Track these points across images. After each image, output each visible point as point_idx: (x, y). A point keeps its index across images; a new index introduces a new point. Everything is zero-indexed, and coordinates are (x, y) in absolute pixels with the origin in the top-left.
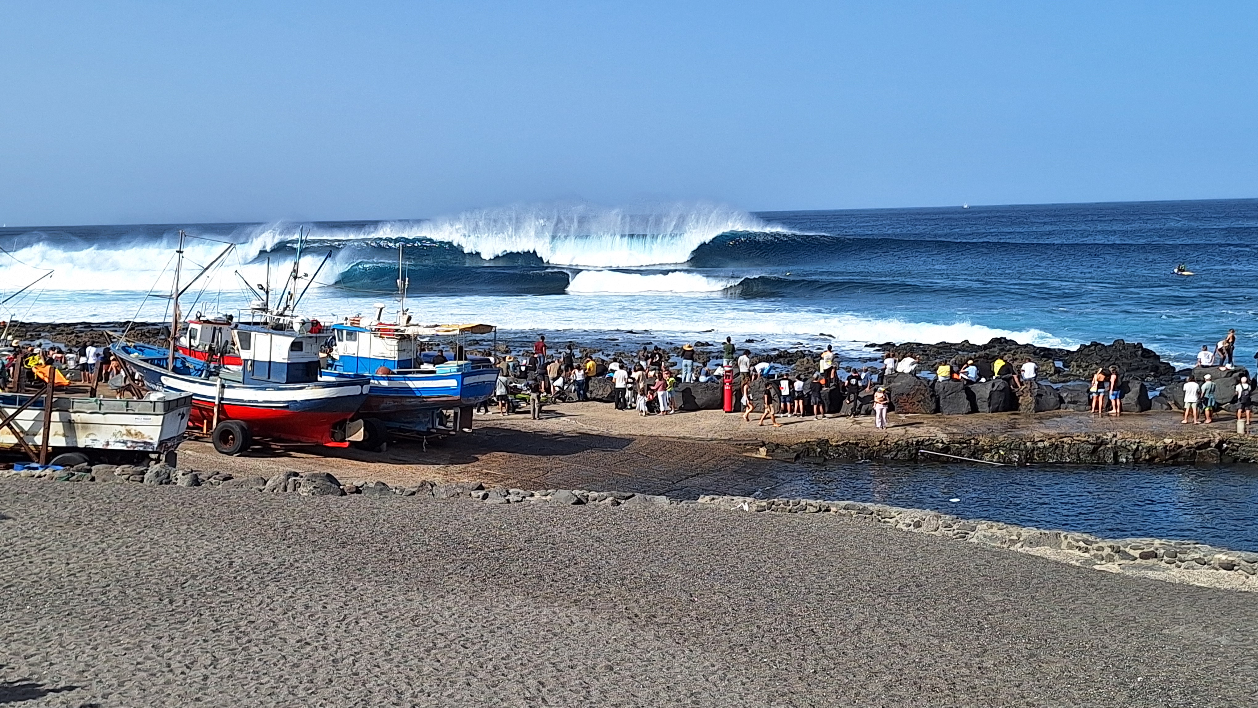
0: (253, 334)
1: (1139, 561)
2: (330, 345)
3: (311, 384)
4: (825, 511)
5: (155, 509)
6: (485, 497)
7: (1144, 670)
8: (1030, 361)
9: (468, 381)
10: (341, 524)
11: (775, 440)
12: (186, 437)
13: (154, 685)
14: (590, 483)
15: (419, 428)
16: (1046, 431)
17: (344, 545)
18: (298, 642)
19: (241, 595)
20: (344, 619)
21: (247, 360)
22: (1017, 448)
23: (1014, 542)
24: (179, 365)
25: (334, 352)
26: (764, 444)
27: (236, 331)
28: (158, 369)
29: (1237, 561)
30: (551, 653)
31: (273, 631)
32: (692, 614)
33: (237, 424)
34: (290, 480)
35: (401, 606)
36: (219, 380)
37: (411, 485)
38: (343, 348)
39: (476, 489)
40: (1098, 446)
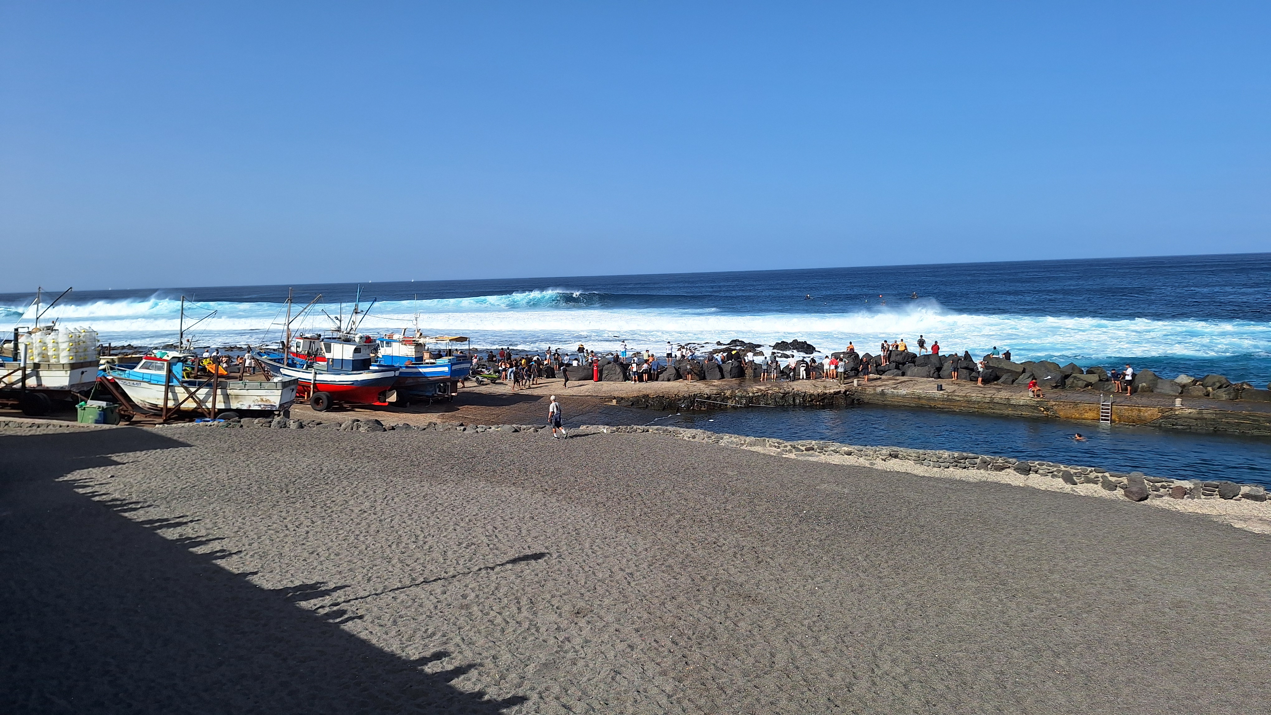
0: (332, 344)
1: (805, 452)
2: (376, 350)
3: (366, 371)
4: (646, 431)
5: (278, 442)
6: (464, 430)
7: (807, 508)
9: (454, 367)
10: (384, 446)
11: (620, 396)
12: (295, 402)
13: (278, 537)
14: (522, 421)
15: (427, 394)
17: (385, 458)
18: (360, 511)
19: (328, 487)
20: (385, 498)
21: (330, 359)
22: (745, 397)
23: (742, 444)
24: (290, 362)
25: (378, 353)
26: (615, 398)
27: (322, 343)
28: (278, 365)
29: (853, 450)
30: (500, 511)
31: (346, 506)
32: (576, 488)
34: (354, 424)
35: (418, 490)
36: (314, 370)
37: (423, 425)
38: (383, 351)
39: (460, 426)
40: (785, 394)
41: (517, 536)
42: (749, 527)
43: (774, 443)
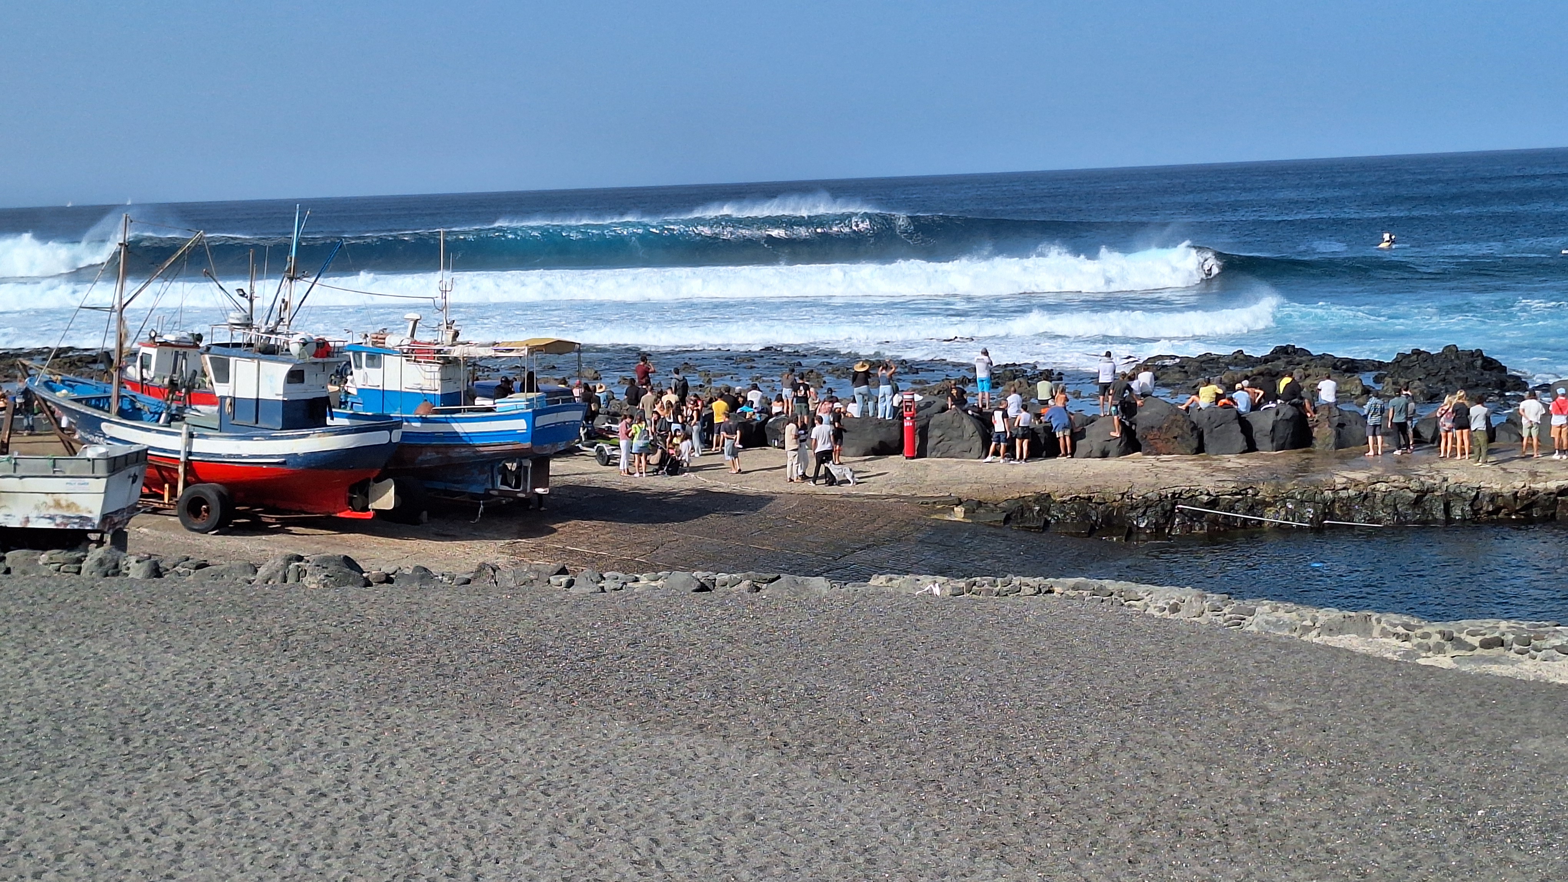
0: (232, 360)
1: (1479, 651)
2: (342, 375)
3: (318, 430)
4: (1046, 592)
5: (99, 611)
6: (570, 584)
7: (1486, 800)
8: (1329, 378)
9: (541, 421)
10: (366, 626)
11: (976, 497)
12: (139, 509)
13: (106, 858)
14: (716, 562)
15: (473, 490)
16: (1352, 475)
17: (371, 656)
18: (310, 792)
19: (227, 730)
20: (374, 759)
21: (225, 398)
22: (1312, 500)
23: (1307, 630)
24: (127, 406)
25: (349, 384)
26: (960, 503)
27: (207, 357)
28: (97, 414)
30: (668, 798)
31: (274, 778)
32: (863, 740)
33: (213, 489)
34: (291, 567)
35: (455, 740)
36: (185, 426)
37: (464, 570)
38: (361, 379)
39: (557, 574)
40: (1422, 494)
41: (711, 865)
42: (1328, 851)
43: (1395, 626)
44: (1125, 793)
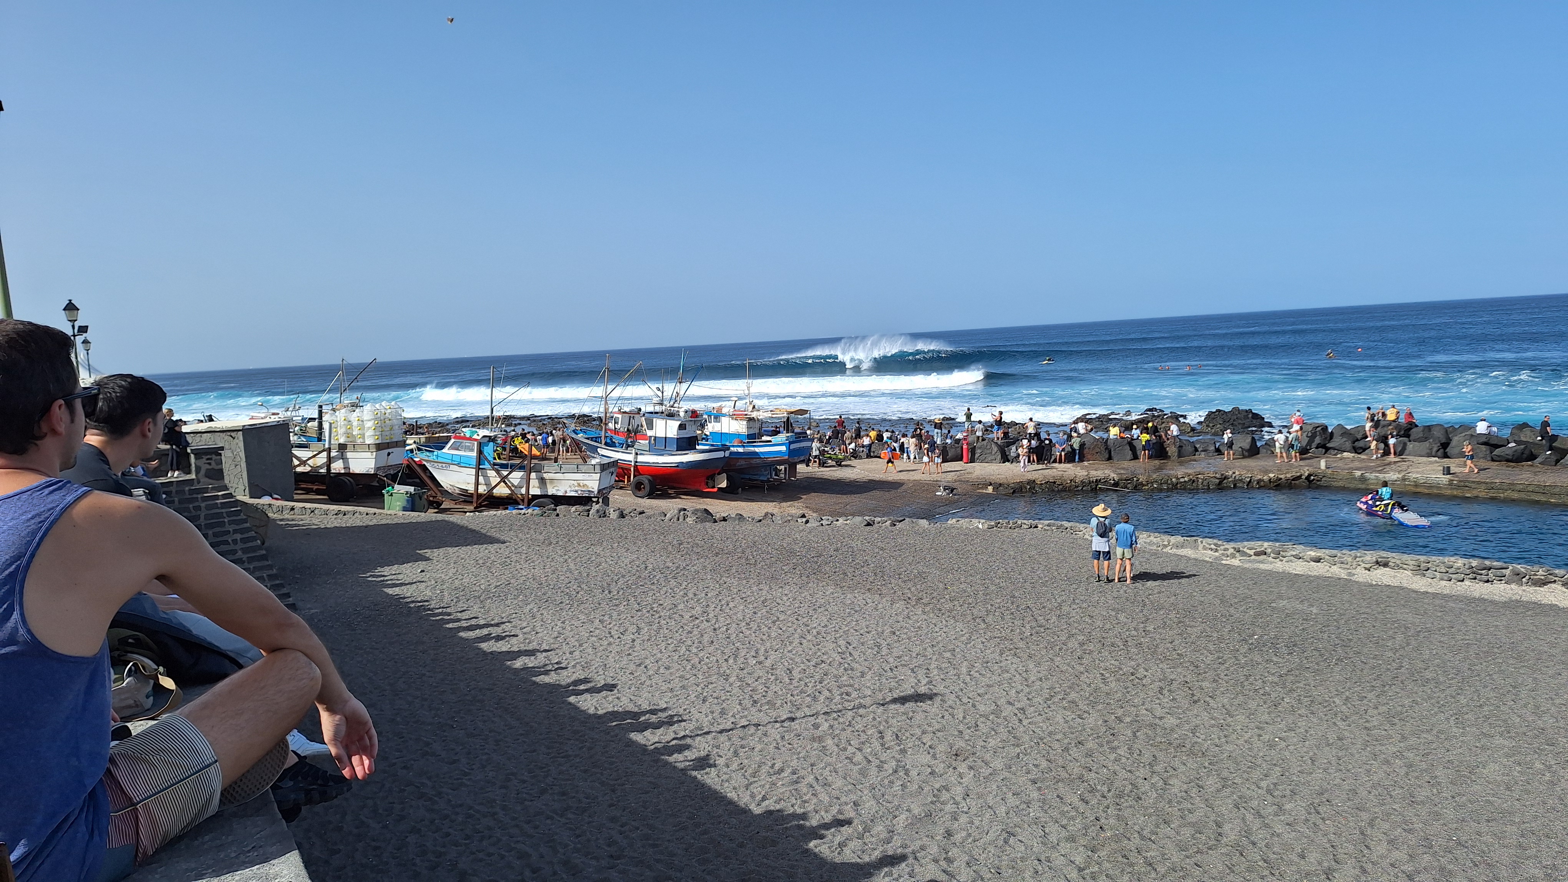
0: (654, 420)
1: (1253, 557)
2: (703, 426)
3: (692, 451)
4: (1034, 527)
5: (597, 533)
6: (807, 522)
7: (1259, 631)
8: (1173, 423)
9: (793, 446)
10: (715, 541)
11: (998, 481)
12: (614, 487)
14: (875, 511)
15: (761, 478)
16: (1186, 471)
17: (717, 554)
18: (691, 617)
19: (653, 588)
20: (719, 603)
21: (651, 437)
22: (1166, 482)
23: (1165, 546)
24: (609, 441)
25: (706, 430)
26: (991, 484)
27: (643, 418)
28: (596, 444)
29: (1323, 556)
30: (854, 623)
31: (675, 610)
32: (947, 597)
33: (646, 478)
34: (681, 513)
35: (755, 594)
36: (634, 450)
37: (759, 515)
38: (712, 427)
39: (801, 517)
41: (875, 655)
43: (1210, 545)
44: (1076, 625)
